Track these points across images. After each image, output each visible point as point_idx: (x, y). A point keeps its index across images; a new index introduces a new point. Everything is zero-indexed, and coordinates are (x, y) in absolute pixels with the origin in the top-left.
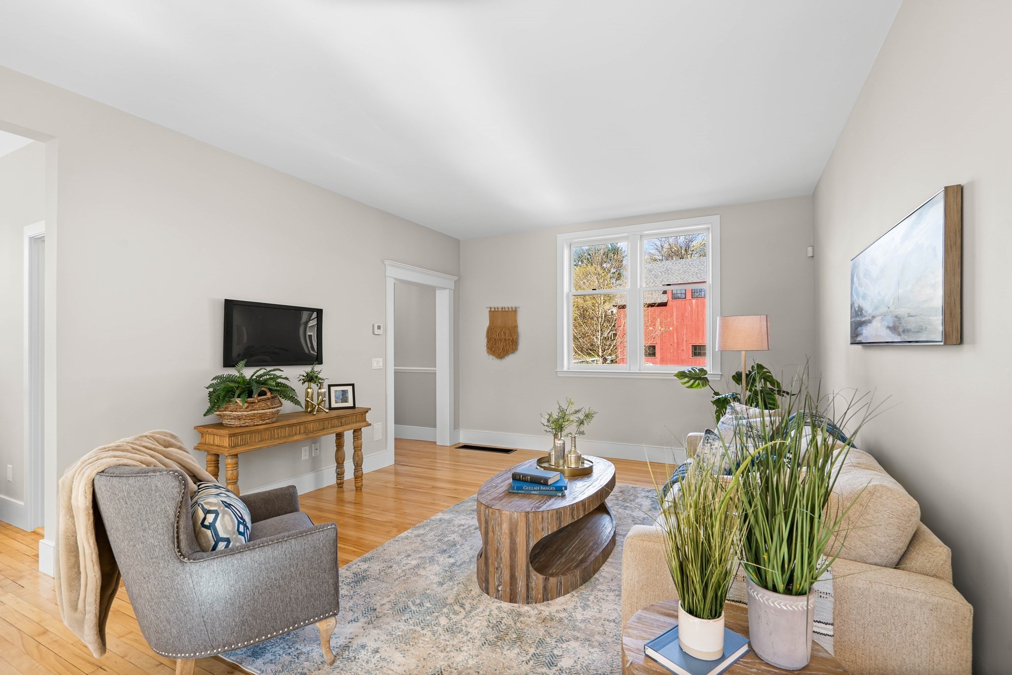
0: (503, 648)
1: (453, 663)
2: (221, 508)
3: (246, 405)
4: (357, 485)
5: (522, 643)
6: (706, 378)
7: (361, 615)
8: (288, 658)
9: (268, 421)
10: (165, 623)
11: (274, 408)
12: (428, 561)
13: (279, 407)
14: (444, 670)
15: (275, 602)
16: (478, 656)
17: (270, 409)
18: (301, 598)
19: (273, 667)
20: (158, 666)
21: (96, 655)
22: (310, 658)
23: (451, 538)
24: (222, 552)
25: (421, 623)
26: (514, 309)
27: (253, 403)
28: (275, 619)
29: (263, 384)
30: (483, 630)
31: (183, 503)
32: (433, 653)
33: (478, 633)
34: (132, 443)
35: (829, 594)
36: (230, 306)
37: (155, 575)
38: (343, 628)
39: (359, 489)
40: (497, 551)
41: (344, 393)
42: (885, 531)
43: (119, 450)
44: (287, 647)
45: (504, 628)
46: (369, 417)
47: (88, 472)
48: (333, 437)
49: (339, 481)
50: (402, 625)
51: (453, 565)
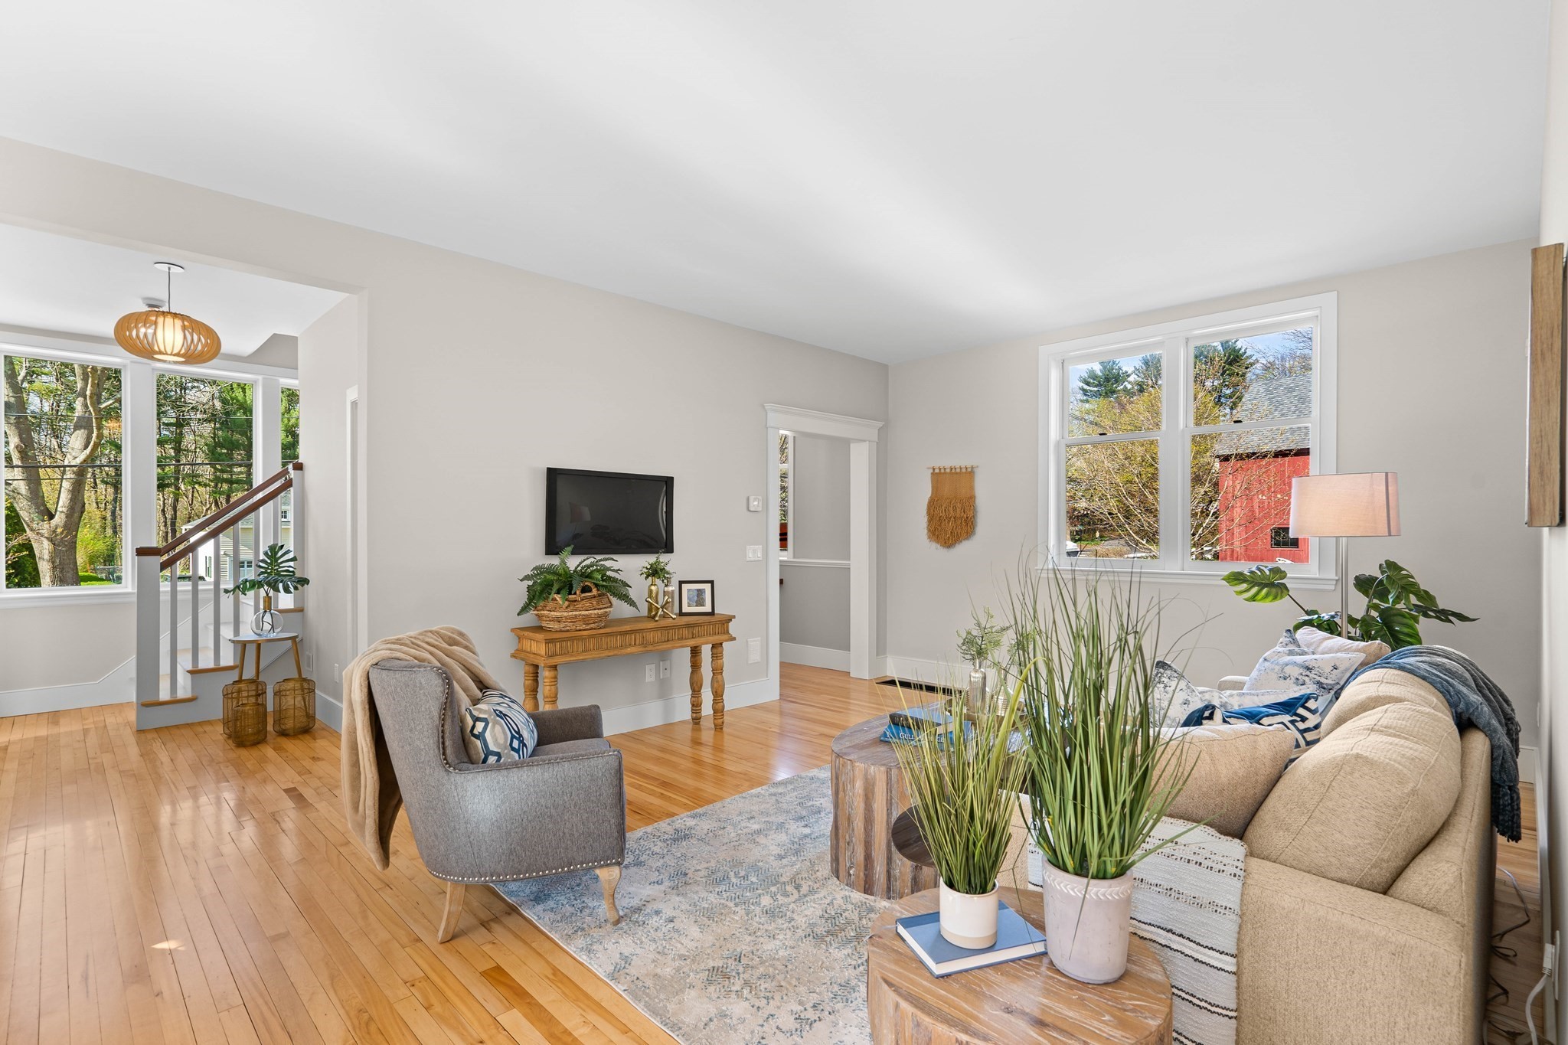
0: (831, 945)
1: (758, 950)
2: (492, 717)
3: (567, 603)
4: (716, 721)
5: (859, 943)
6: (1284, 584)
7: (667, 878)
8: (571, 909)
9: (593, 626)
10: (433, 838)
11: (601, 609)
12: (774, 828)
13: (608, 607)
14: (745, 955)
15: (546, 835)
16: (793, 948)
17: (595, 609)
18: (576, 835)
19: (552, 915)
20: (440, 893)
21: (379, 867)
22: (595, 914)
23: (818, 803)
24: (492, 765)
25: (737, 899)
26: (969, 470)
27: (575, 601)
28: (547, 854)
29: (587, 577)
30: (814, 920)
31: (448, 705)
32: (738, 935)
33: (806, 922)
34: (415, 638)
35: (1230, 909)
36: (554, 476)
37: (422, 782)
38: (641, 888)
39: (719, 727)
40: (849, 819)
41: (700, 592)
42: (1356, 828)
43: (398, 644)
44: (573, 898)
45: (842, 922)
46: (732, 627)
47: (363, 663)
48: (686, 653)
49: (695, 715)
50: (712, 898)
51: (806, 836)
